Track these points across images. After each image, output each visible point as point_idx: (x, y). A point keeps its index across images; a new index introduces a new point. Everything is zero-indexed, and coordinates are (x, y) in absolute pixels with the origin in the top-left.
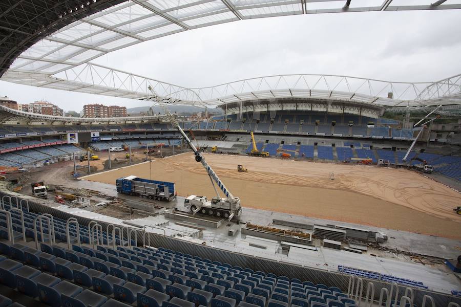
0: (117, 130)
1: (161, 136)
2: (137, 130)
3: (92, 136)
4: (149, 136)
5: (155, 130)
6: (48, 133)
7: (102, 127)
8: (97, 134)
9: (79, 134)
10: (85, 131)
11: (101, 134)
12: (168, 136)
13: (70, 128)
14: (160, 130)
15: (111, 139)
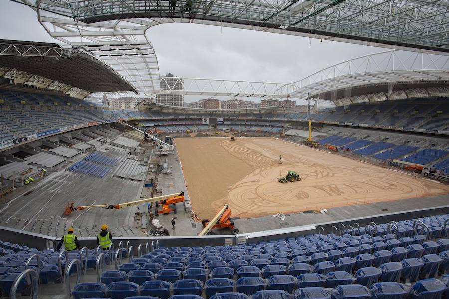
0: (235, 117)
1: (267, 123)
2: (249, 118)
3: (218, 120)
4: (259, 123)
5: (263, 118)
6: (191, 117)
7: (225, 115)
8: (221, 119)
9: (209, 119)
10: (214, 117)
11: (225, 120)
12: (272, 124)
13: (205, 115)
14: (267, 118)
15: (230, 123)
